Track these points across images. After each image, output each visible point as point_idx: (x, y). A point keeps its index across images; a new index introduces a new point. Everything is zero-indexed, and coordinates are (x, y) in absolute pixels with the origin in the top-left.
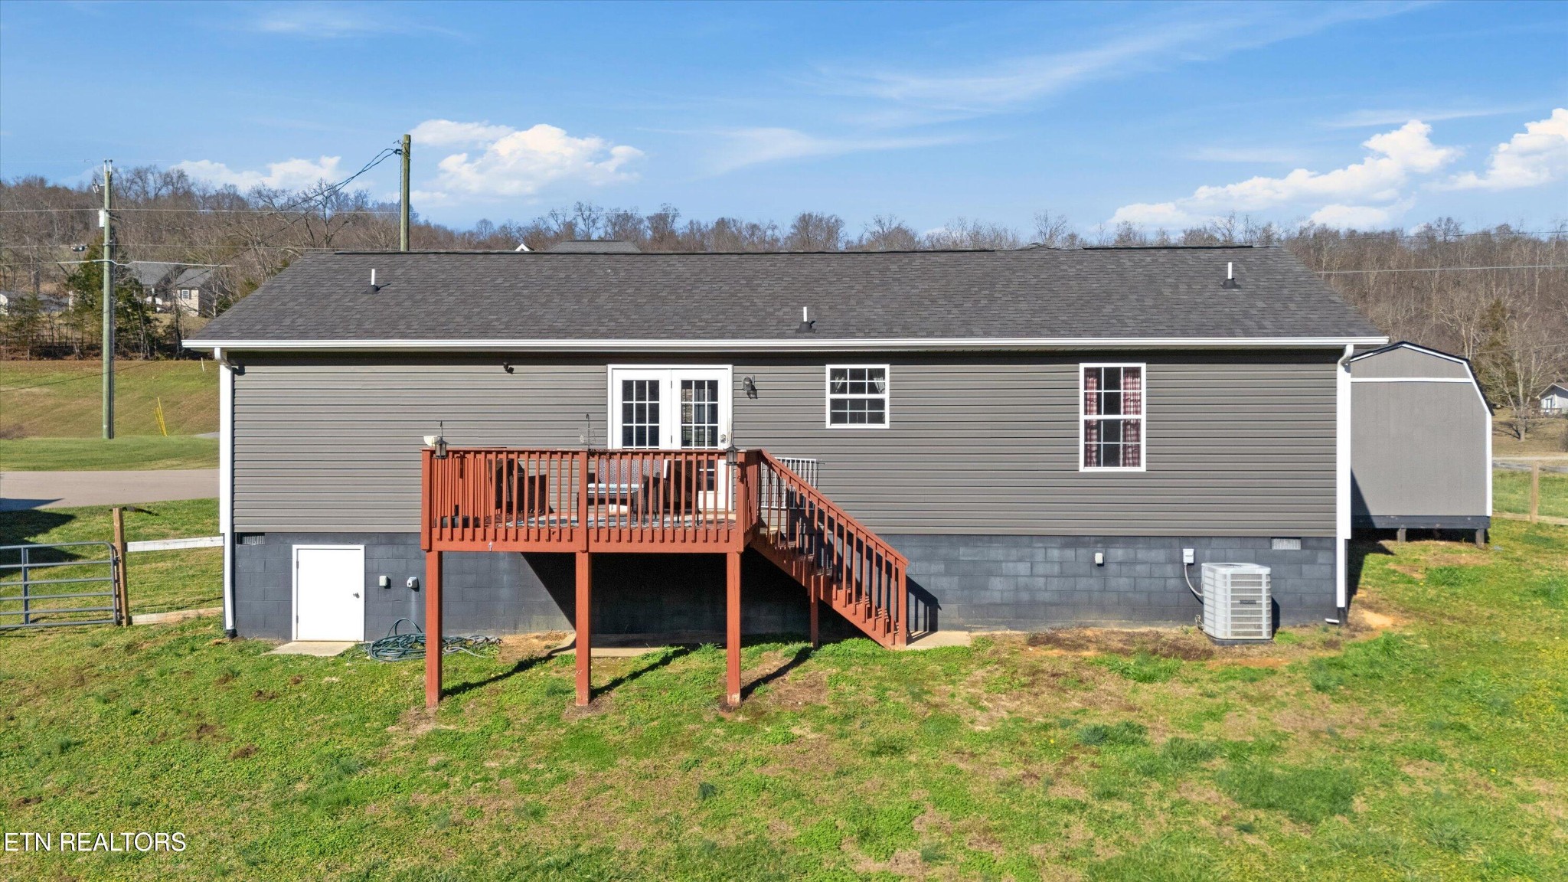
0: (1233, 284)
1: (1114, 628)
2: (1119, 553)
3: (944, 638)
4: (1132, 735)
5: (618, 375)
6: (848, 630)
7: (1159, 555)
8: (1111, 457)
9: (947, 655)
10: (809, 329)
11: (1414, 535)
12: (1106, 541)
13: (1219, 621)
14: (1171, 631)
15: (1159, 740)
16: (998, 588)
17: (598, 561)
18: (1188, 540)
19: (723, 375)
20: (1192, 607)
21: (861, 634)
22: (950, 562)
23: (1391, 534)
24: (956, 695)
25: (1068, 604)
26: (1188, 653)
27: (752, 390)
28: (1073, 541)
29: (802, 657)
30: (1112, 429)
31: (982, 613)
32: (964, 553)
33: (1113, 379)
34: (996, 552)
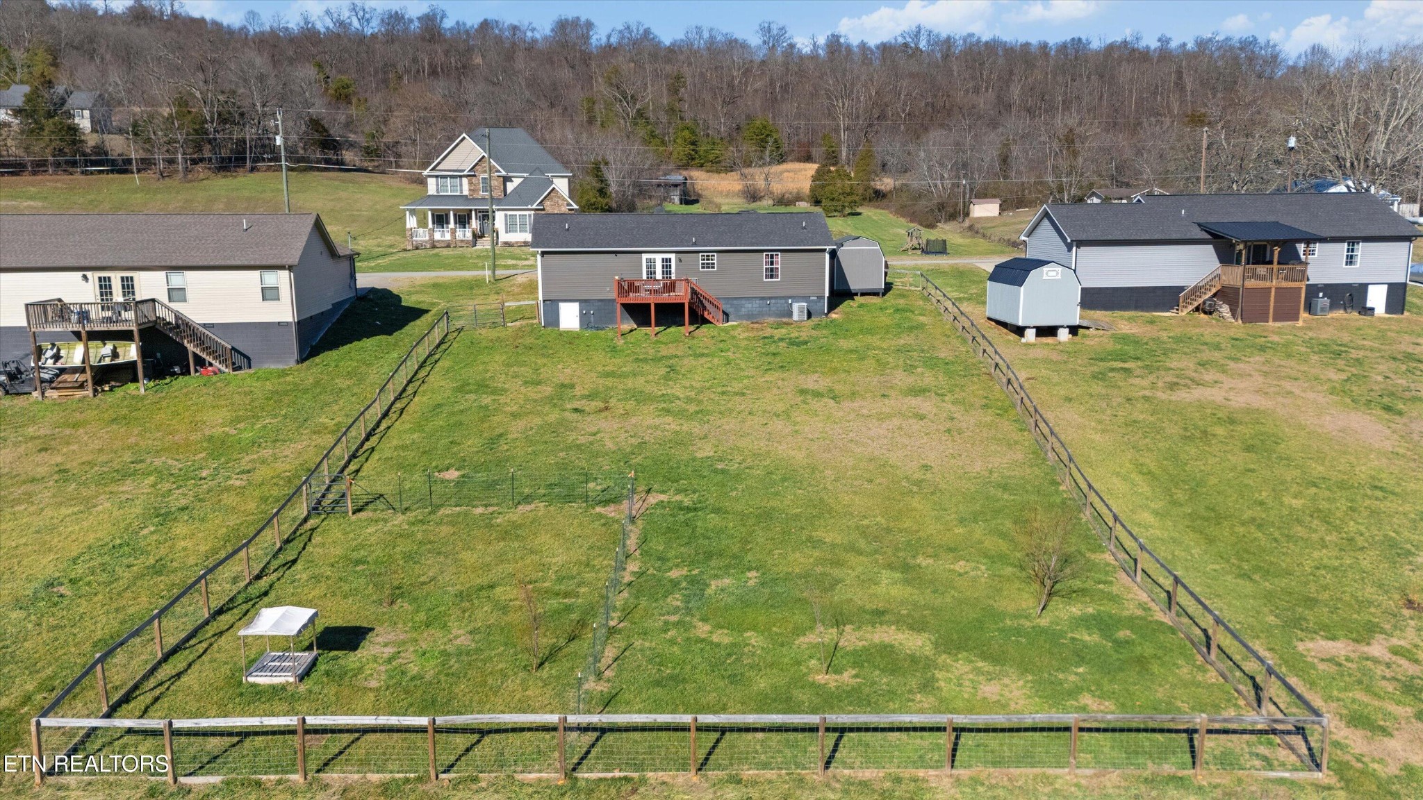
0: (805, 228)
1: (771, 320)
2: (773, 301)
3: (730, 323)
4: (772, 337)
5: (645, 256)
6: (707, 322)
7: (783, 301)
8: (772, 277)
9: (732, 326)
10: (695, 244)
11: (863, 294)
12: (770, 298)
13: (796, 317)
14: (785, 320)
15: (776, 338)
16: (744, 311)
17: (656, 305)
18: (790, 297)
19: (673, 256)
20: (790, 314)
21: (710, 323)
22: (732, 305)
23: (856, 294)
24: (736, 333)
25: (761, 314)
26: (787, 324)
27: (680, 261)
28: (763, 298)
29: (698, 328)
30: (772, 270)
31: (740, 317)
32: (735, 302)
33: (772, 257)
34: (743, 302)
